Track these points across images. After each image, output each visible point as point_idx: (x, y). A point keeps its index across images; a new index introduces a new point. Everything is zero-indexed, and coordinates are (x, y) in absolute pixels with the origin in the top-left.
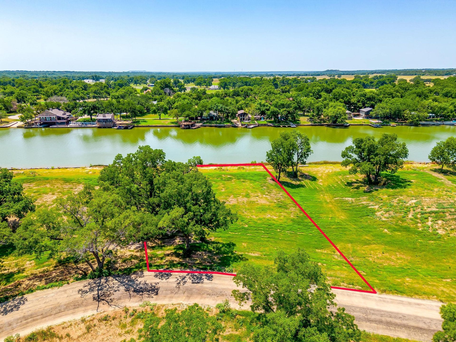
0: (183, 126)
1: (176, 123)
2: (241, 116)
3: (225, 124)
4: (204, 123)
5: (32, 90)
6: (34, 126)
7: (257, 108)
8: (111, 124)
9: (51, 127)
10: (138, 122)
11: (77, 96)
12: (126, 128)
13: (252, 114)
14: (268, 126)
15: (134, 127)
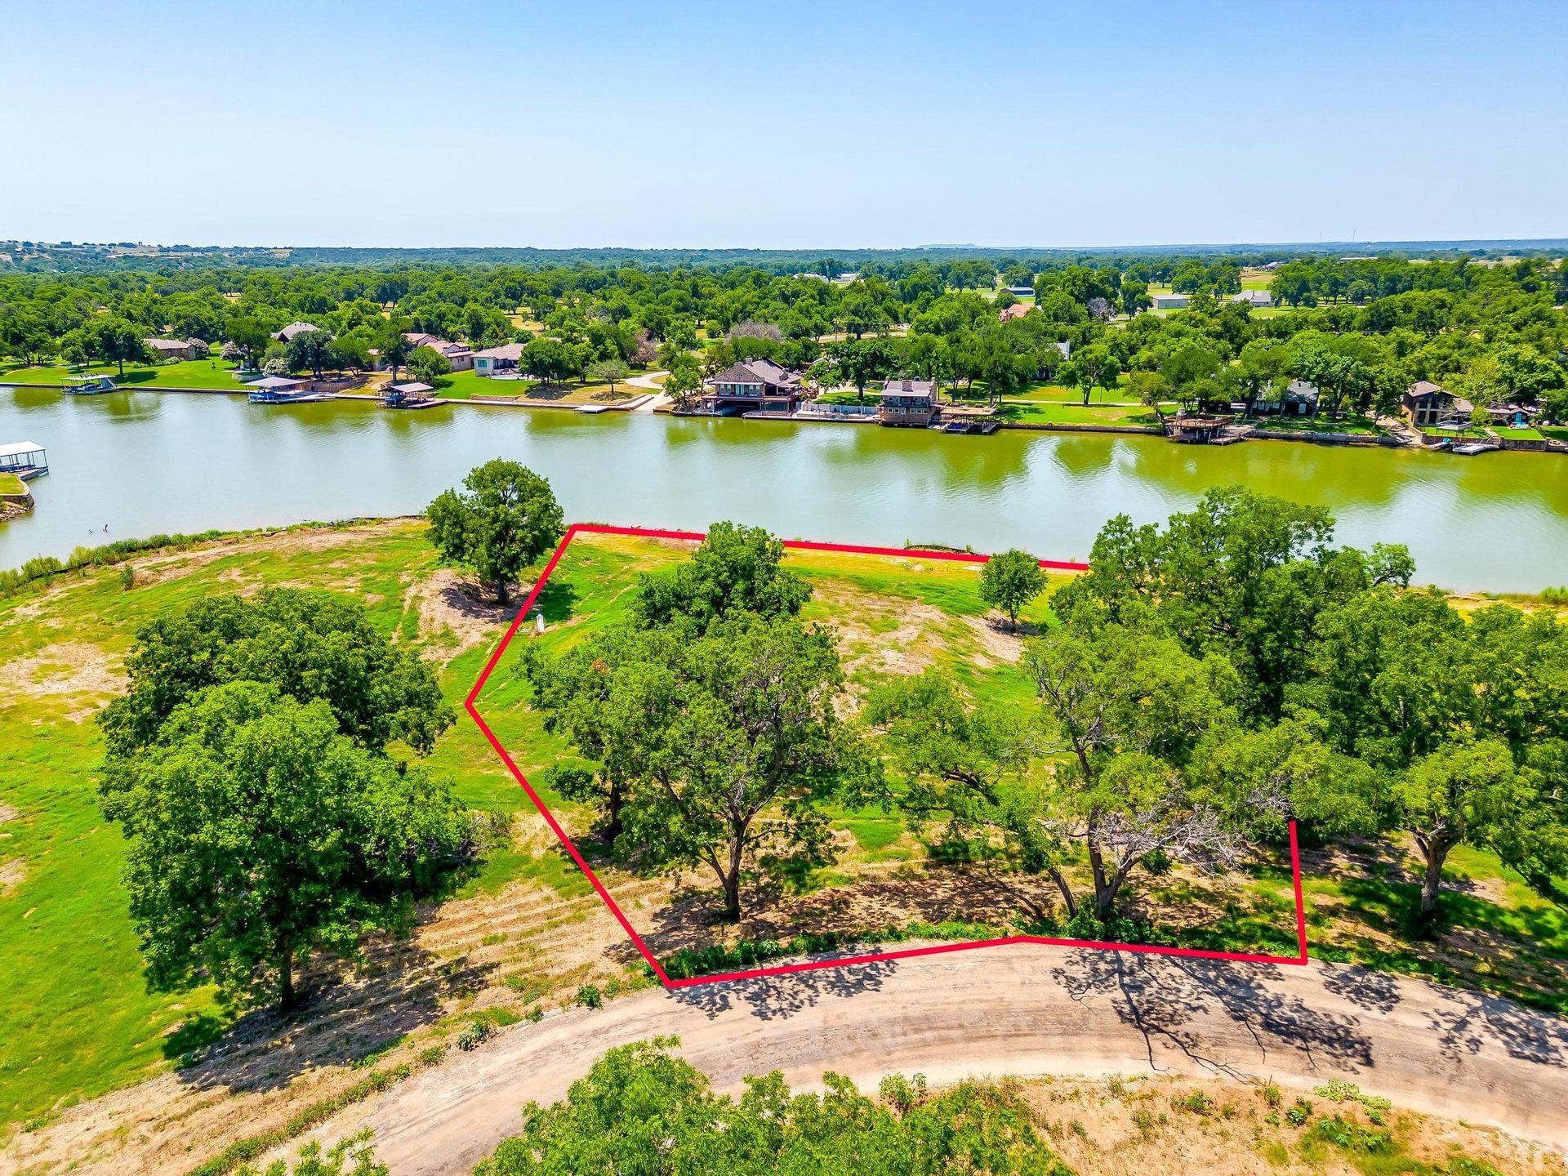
0: (1177, 432)
1: (1149, 420)
2: (1423, 405)
3: (1352, 433)
4: (1261, 426)
5: (674, 303)
6: (698, 411)
7: (1498, 375)
8: (925, 415)
9: (745, 415)
10: (1012, 411)
11: (806, 323)
12: (975, 430)
13: (1474, 400)
14: (1549, 450)
15: (999, 427)
